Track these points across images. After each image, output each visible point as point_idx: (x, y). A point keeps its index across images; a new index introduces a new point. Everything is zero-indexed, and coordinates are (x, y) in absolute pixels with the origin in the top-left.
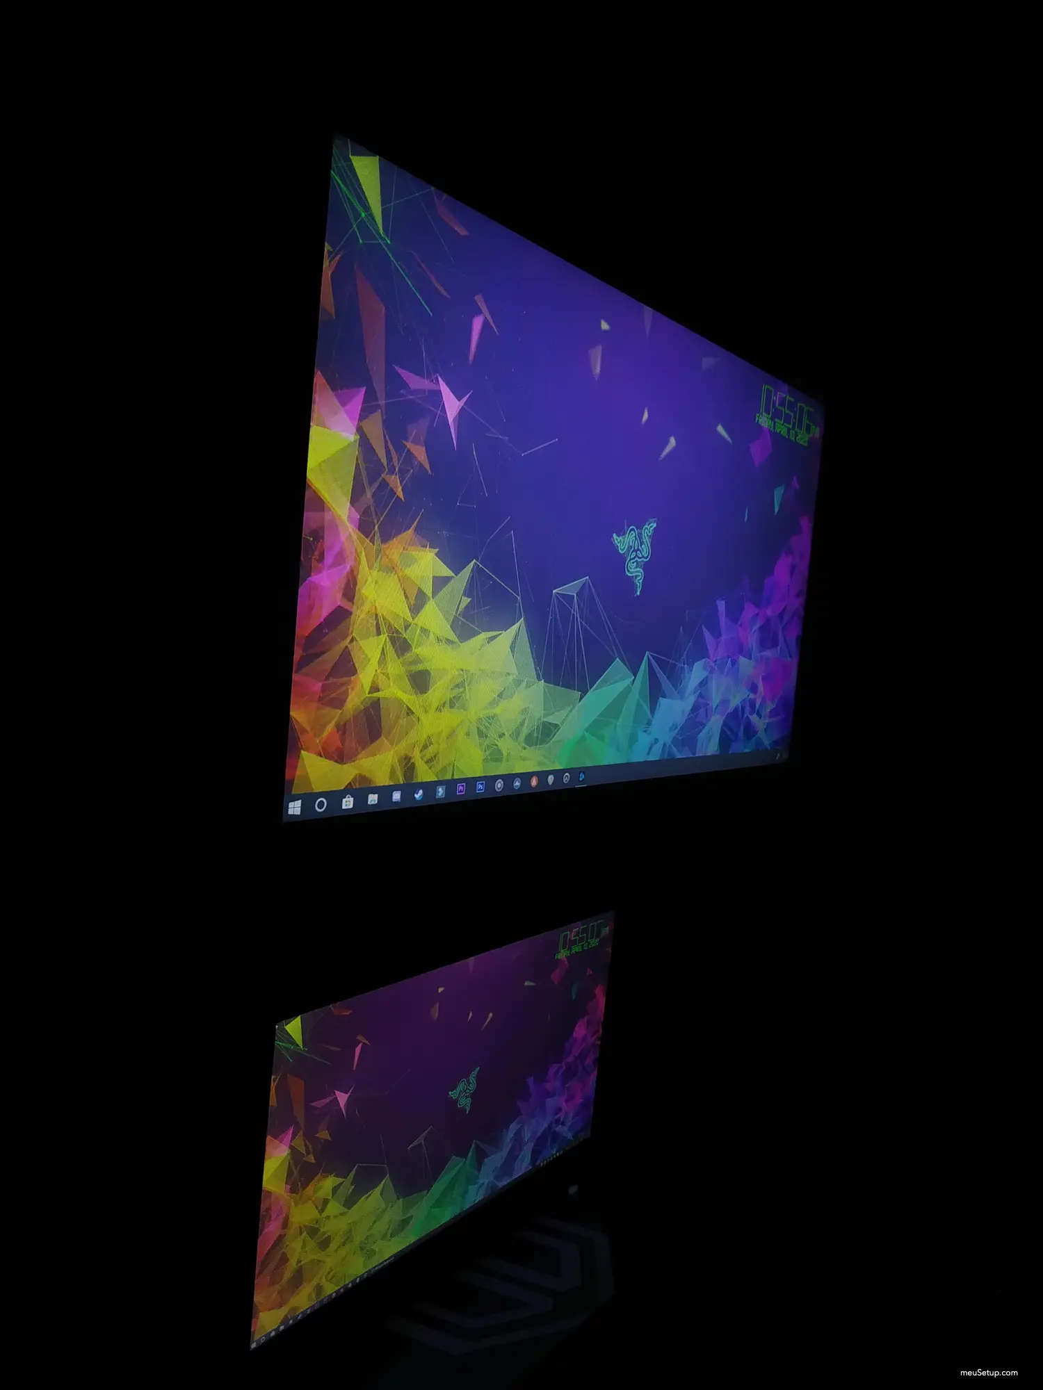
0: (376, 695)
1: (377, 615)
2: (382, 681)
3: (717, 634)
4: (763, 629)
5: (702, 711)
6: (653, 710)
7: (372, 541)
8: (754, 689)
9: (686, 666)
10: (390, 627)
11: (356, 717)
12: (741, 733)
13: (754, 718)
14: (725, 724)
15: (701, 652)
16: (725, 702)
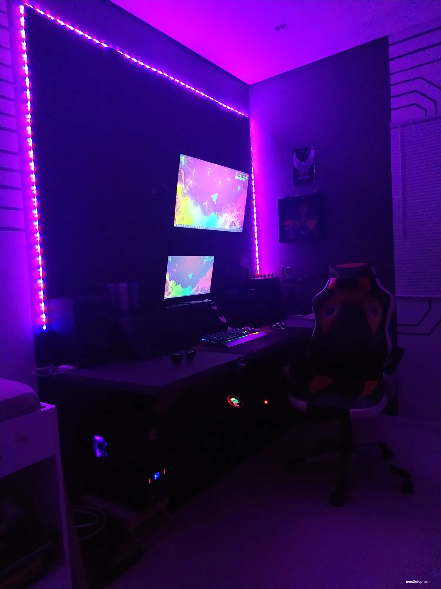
1: (183, 206)
2: (184, 214)
3: (229, 209)
5: (226, 221)
7: (183, 198)
8: (236, 218)
9: (223, 214)
11: (181, 218)
12: (233, 225)
13: (236, 223)
14: (230, 223)
15: (226, 212)
16: (230, 220)
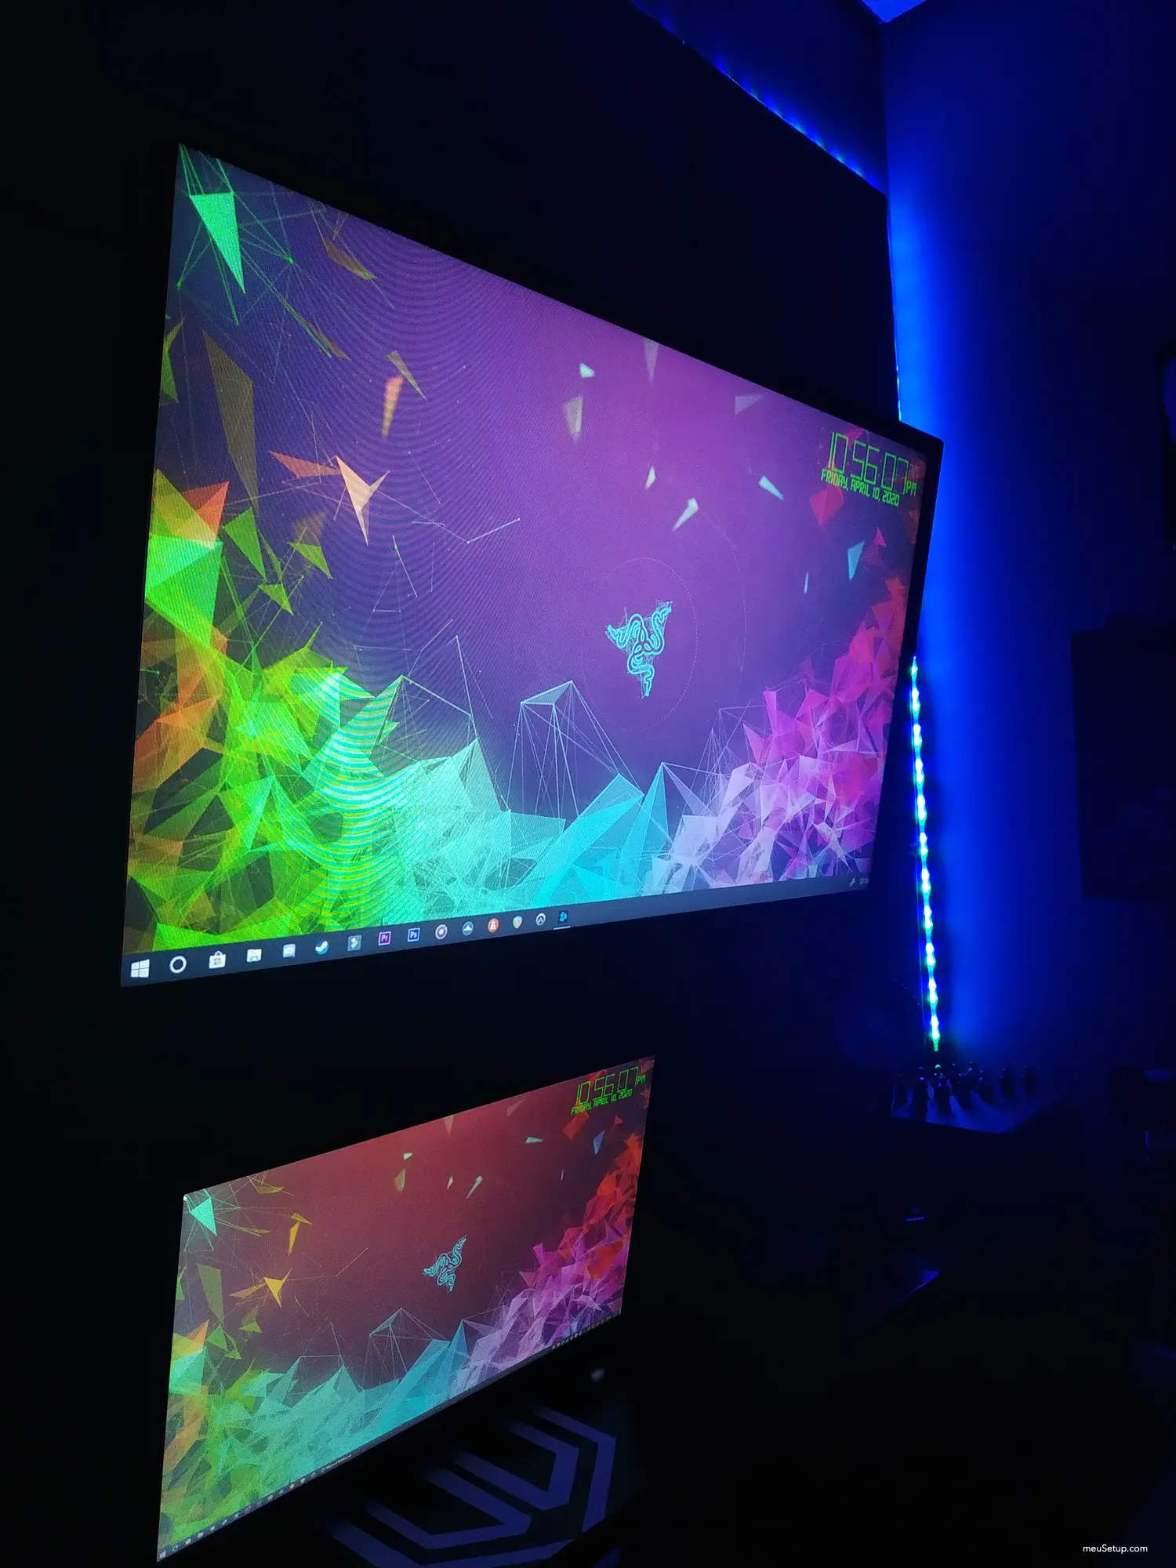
0: (263, 849)
1: (259, 756)
2: (269, 832)
3: (765, 734)
4: (834, 720)
5: (746, 824)
6: (672, 831)
7: (248, 666)
8: (821, 792)
9: (720, 774)
10: (278, 768)
11: (235, 878)
12: (803, 847)
14: (780, 838)
15: (743, 755)
16: (779, 811)
